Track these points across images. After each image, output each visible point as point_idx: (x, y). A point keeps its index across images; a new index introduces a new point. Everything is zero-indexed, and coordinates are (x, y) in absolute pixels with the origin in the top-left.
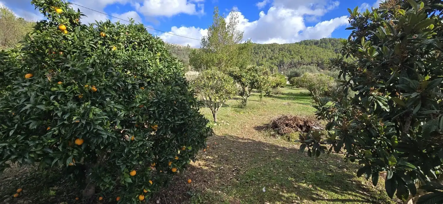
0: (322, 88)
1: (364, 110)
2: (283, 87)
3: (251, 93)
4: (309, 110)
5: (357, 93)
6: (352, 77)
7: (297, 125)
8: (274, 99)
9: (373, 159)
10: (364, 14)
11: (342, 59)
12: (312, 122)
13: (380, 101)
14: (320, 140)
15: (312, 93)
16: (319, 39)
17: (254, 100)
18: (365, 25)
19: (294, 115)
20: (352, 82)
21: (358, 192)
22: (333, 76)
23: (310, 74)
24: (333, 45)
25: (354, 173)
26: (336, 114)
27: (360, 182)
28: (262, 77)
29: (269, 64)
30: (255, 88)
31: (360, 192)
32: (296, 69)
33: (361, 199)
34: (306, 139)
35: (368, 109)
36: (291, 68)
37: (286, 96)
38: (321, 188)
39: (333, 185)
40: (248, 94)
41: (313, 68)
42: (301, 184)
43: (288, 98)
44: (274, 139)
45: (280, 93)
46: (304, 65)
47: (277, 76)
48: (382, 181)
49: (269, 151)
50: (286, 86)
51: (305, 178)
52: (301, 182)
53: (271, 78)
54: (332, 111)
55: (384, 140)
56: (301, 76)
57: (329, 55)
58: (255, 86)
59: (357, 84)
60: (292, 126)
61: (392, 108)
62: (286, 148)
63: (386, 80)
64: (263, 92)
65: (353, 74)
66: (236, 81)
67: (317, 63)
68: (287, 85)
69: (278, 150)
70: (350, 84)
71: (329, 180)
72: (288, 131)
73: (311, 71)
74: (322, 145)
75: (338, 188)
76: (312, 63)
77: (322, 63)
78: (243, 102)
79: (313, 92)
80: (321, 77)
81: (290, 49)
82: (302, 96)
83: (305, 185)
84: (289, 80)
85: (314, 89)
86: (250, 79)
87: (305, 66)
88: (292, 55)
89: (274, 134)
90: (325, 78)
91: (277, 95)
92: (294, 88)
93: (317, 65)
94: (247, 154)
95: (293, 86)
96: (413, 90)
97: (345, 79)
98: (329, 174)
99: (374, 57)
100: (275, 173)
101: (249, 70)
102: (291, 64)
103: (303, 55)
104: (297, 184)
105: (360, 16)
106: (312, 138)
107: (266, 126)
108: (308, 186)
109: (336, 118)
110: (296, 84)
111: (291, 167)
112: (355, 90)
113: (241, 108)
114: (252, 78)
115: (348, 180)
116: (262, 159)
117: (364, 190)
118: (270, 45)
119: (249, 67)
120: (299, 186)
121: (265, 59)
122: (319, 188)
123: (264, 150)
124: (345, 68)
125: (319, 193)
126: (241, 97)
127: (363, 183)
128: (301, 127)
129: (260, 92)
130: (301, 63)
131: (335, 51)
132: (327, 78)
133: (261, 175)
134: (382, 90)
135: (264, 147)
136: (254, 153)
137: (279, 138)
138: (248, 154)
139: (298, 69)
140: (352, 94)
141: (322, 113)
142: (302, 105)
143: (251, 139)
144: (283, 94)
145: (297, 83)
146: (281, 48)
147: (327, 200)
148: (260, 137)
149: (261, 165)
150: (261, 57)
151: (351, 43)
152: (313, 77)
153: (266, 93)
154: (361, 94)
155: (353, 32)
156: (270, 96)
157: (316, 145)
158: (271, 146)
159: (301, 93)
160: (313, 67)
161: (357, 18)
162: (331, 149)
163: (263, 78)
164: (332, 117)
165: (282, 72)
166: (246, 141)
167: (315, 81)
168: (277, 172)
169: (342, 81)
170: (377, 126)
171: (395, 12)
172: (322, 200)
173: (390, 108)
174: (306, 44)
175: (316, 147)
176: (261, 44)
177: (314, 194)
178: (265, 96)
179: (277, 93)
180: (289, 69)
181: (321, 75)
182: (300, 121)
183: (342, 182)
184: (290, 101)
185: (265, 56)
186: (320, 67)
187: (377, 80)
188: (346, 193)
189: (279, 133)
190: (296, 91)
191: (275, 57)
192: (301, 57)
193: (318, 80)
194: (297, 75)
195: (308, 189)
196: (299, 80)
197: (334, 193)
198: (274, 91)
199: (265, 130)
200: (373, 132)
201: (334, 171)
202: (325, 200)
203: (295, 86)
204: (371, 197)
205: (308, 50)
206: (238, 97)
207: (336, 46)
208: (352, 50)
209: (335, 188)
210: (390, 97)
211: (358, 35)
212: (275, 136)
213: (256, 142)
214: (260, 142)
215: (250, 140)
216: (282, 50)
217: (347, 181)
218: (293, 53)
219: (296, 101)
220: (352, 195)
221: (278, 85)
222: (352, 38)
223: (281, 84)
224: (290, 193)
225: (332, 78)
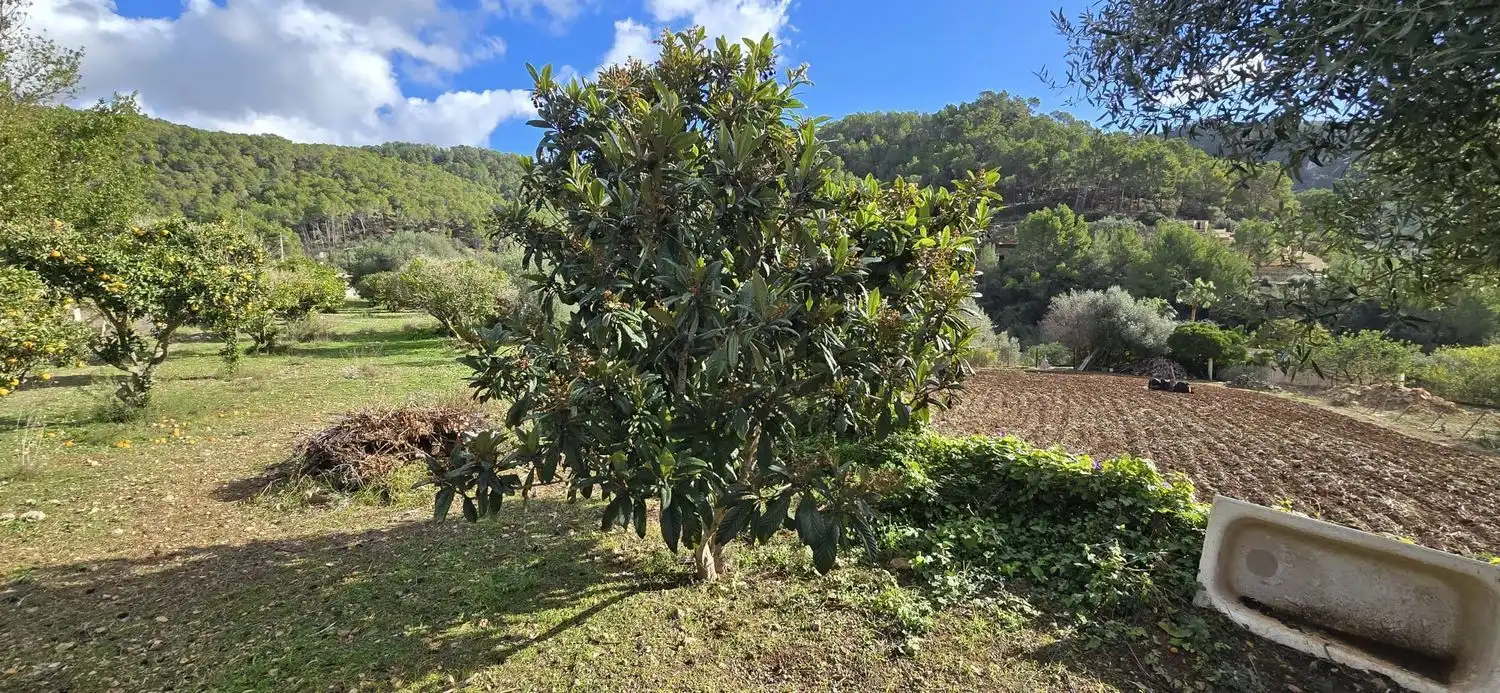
0: (476, 305)
1: (595, 352)
2: (334, 312)
3: (172, 348)
4: (444, 383)
5: (576, 308)
6: (558, 264)
7: (410, 439)
8: (295, 359)
9: (631, 471)
10: (568, 90)
11: (524, 211)
12: (462, 418)
13: (628, 324)
14: (495, 461)
15: (446, 324)
16: (446, 147)
17: (191, 373)
18: (572, 122)
19: (392, 409)
20: (559, 279)
21: (608, 580)
22: (505, 269)
23: (433, 261)
24: (492, 171)
25: (594, 533)
26: (531, 371)
27: (610, 550)
28: (227, 270)
29: (255, 219)
30: (193, 322)
31: (613, 575)
32: (377, 245)
33: (617, 593)
34: (452, 469)
35: (606, 351)
36: (355, 237)
37: (349, 344)
38: (516, 613)
39: (546, 588)
40: (151, 349)
41: (442, 242)
42: (454, 631)
43: (359, 350)
44: (323, 514)
45: (323, 336)
46: (405, 229)
47: (302, 268)
48: (654, 527)
49: (303, 566)
50: (345, 306)
51: (463, 604)
52: (450, 626)
53: (271, 277)
54: (519, 365)
55: (647, 419)
56: (402, 268)
57: (484, 203)
58: (194, 313)
59: (573, 283)
60: (392, 445)
61: (650, 338)
62: (381, 534)
63: (632, 271)
64: (239, 336)
65: (560, 257)
66: (59, 291)
67: (451, 227)
68: (350, 304)
69: (346, 548)
70: (556, 284)
71: (535, 579)
72: (377, 467)
73: (435, 252)
74: (502, 473)
75: (562, 591)
76: (434, 224)
77: (469, 227)
78: (125, 393)
79: (450, 323)
80: (470, 271)
81: (346, 165)
82: (413, 337)
83: (466, 628)
84: (354, 283)
85: (454, 310)
86: (157, 282)
87: (410, 234)
88: (356, 192)
89: (320, 493)
90: (482, 274)
91: (313, 345)
92: (378, 311)
93: (450, 231)
94: (191, 617)
95: (375, 304)
96: (681, 288)
97: (541, 270)
98: (532, 563)
99: (604, 209)
100: (347, 636)
101: (147, 237)
102: (355, 222)
103: (401, 196)
104: (439, 636)
105: (559, 93)
106: (472, 460)
107: (276, 471)
108: (477, 624)
109: (532, 385)
110: (386, 299)
111: (408, 592)
112: (571, 302)
113: (119, 419)
114: (170, 274)
115: (583, 558)
116: (280, 610)
117: (621, 566)
118: (251, 138)
119: (140, 224)
120: (446, 643)
121: (228, 199)
122: (511, 617)
123: (282, 571)
124: (539, 240)
125: (512, 630)
126: (110, 370)
127: (616, 551)
128: (425, 443)
129: (225, 335)
130: (393, 223)
131: (502, 191)
132: (488, 274)
133: (284, 674)
134: (627, 298)
135: (278, 559)
136: (232, 597)
137: (345, 502)
138: (196, 617)
139: (387, 243)
140: (564, 312)
141: (491, 378)
142: (417, 369)
143: (205, 543)
144: (335, 337)
145: (388, 292)
146: (307, 160)
147: (538, 639)
148: (252, 525)
149: (279, 634)
150: (207, 187)
151: (547, 168)
152: (443, 271)
153: (256, 338)
154: (584, 309)
155: (548, 137)
156: (273, 350)
157: (488, 477)
158: (314, 545)
159: (407, 328)
160: (439, 238)
161: (553, 99)
162: (530, 479)
163: (235, 277)
164: (521, 386)
165: (322, 255)
166: (178, 562)
167: (454, 286)
168: (355, 630)
169: (533, 278)
170: (629, 388)
171: (632, 102)
172: (523, 647)
173: (647, 340)
174: (404, 157)
175: (488, 485)
176: (197, 131)
177: (498, 641)
178: (250, 352)
179: (310, 337)
180: (347, 242)
181: (469, 264)
182: (419, 423)
183: (567, 571)
184: (371, 359)
185: (229, 185)
186: (462, 240)
187: (615, 270)
188: (582, 596)
189: (340, 487)
190: (386, 322)
191: (282, 190)
192: (392, 200)
193: (462, 282)
194: (384, 264)
195: (478, 634)
196: (394, 280)
197: (552, 612)
198: (294, 327)
199: (275, 492)
200: (622, 405)
201: (545, 548)
202: (529, 643)
203: (381, 307)
204: (638, 577)
205: (416, 181)
206: (85, 369)
207: (502, 177)
208: (550, 188)
209: (553, 595)
210: (645, 314)
211: (558, 146)
212: (323, 501)
213: (235, 550)
214: (255, 544)
215: (203, 550)
216: (310, 168)
217: (582, 561)
218: (357, 182)
219: (394, 359)
220: (597, 592)
221: (307, 304)
222: (546, 155)
223: (322, 298)
224: (419, 679)
225: (504, 273)
